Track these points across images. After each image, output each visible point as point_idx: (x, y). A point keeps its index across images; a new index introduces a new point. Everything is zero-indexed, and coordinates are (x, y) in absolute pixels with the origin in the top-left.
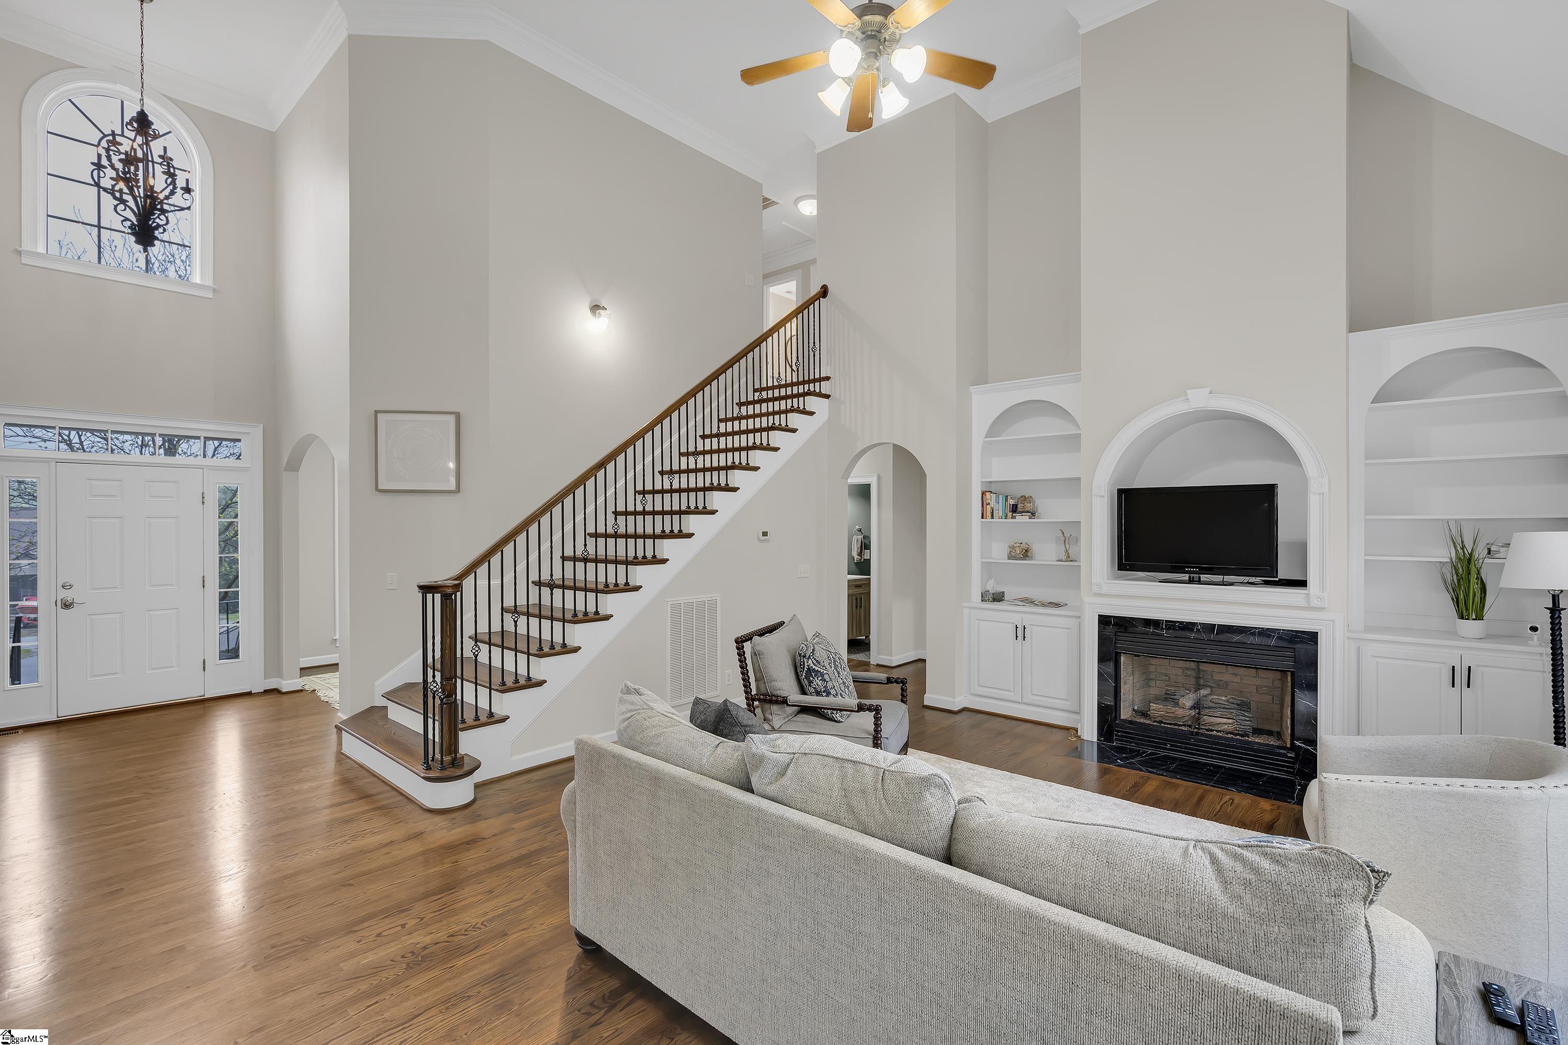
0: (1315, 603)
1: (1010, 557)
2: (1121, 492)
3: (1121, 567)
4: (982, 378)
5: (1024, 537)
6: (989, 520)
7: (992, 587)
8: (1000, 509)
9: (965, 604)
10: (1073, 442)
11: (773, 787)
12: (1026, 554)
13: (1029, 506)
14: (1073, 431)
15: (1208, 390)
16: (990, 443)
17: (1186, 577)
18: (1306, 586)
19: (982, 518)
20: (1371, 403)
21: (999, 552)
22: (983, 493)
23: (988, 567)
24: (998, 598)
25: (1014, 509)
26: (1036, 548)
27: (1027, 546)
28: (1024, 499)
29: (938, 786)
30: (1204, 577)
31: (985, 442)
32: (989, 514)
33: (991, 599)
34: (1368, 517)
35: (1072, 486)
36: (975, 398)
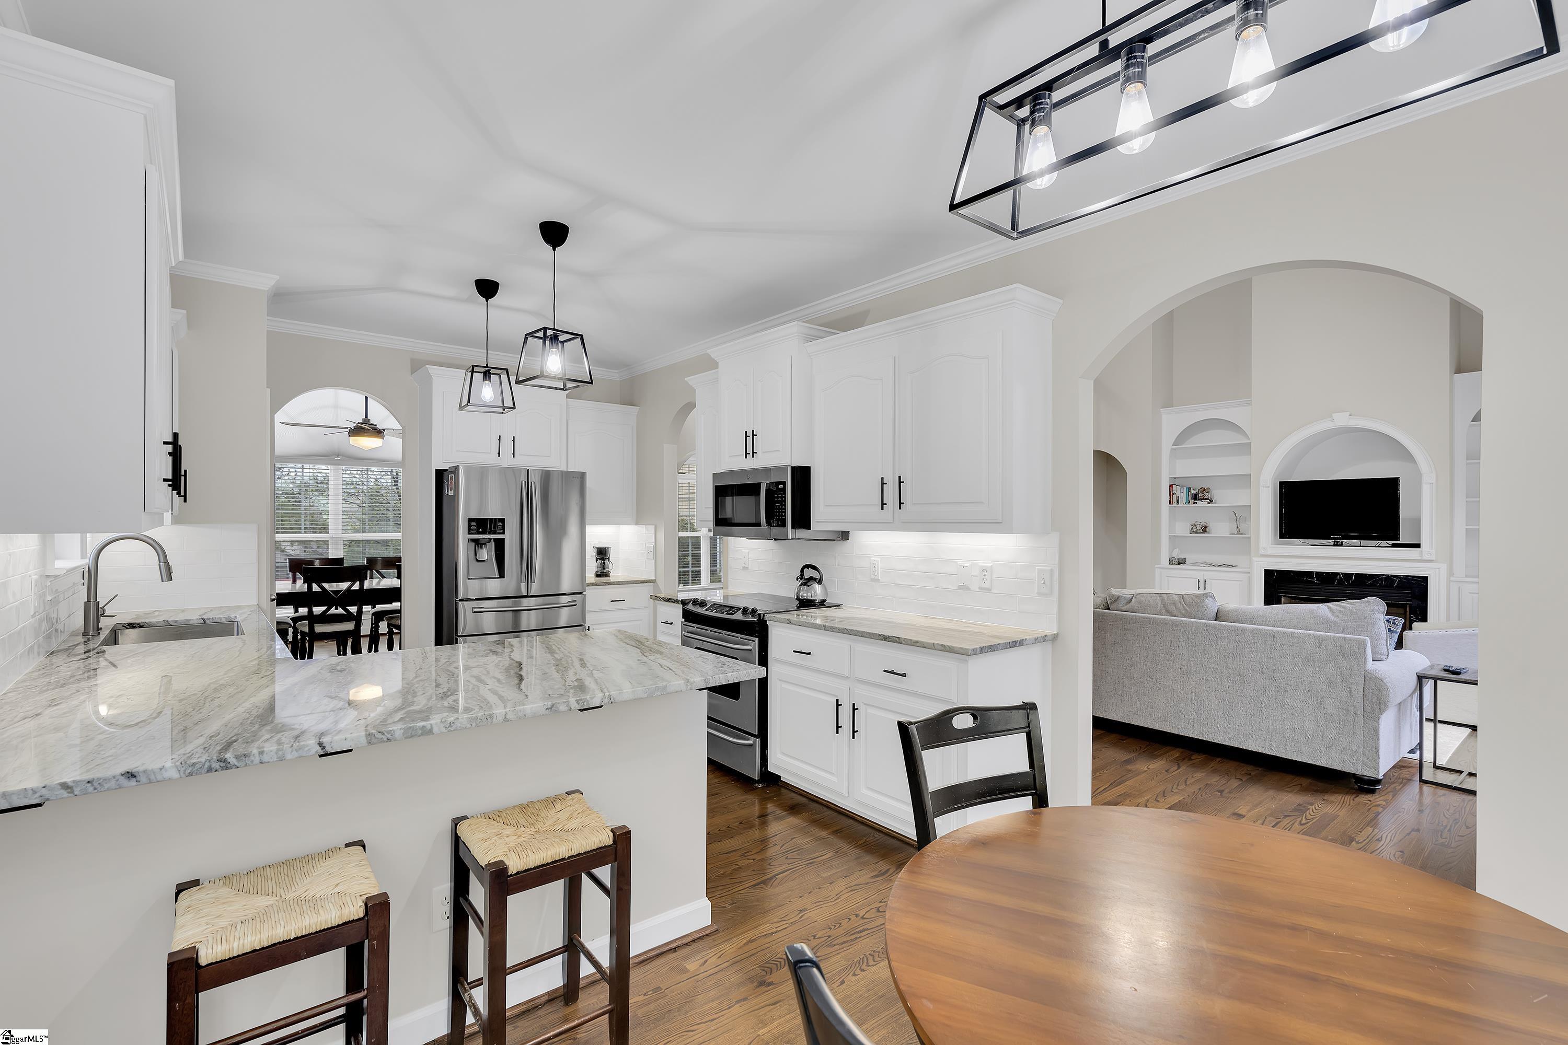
0: (1426, 557)
1: (1192, 532)
2: (1282, 484)
3: (1282, 536)
4: (1169, 403)
5: (1202, 519)
6: (1175, 505)
7: (1177, 554)
8: (1183, 497)
9: (1156, 566)
10: (1245, 448)
11: (1126, 607)
12: (1205, 529)
13: (1207, 495)
14: (1242, 440)
15: (1348, 413)
16: (1175, 449)
17: (1331, 542)
18: (1420, 547)
19: (1170, 503)
20: (1472, 421)
21: (1183, 529)
22: (1171, 486)
23: (1173, 538)
24: (1181, 562)
25: (1195, 497)
26: (1212, 526)
27: (1205, 524)
28: (1204, 490)
29: (1210, 597)
30: (1345, 542)
31: (1172, 449)
32: (1175, 501)
33: (1177, 563)
34: (1468, 500)
35: (1244, 480)
36: (1164, 416)
